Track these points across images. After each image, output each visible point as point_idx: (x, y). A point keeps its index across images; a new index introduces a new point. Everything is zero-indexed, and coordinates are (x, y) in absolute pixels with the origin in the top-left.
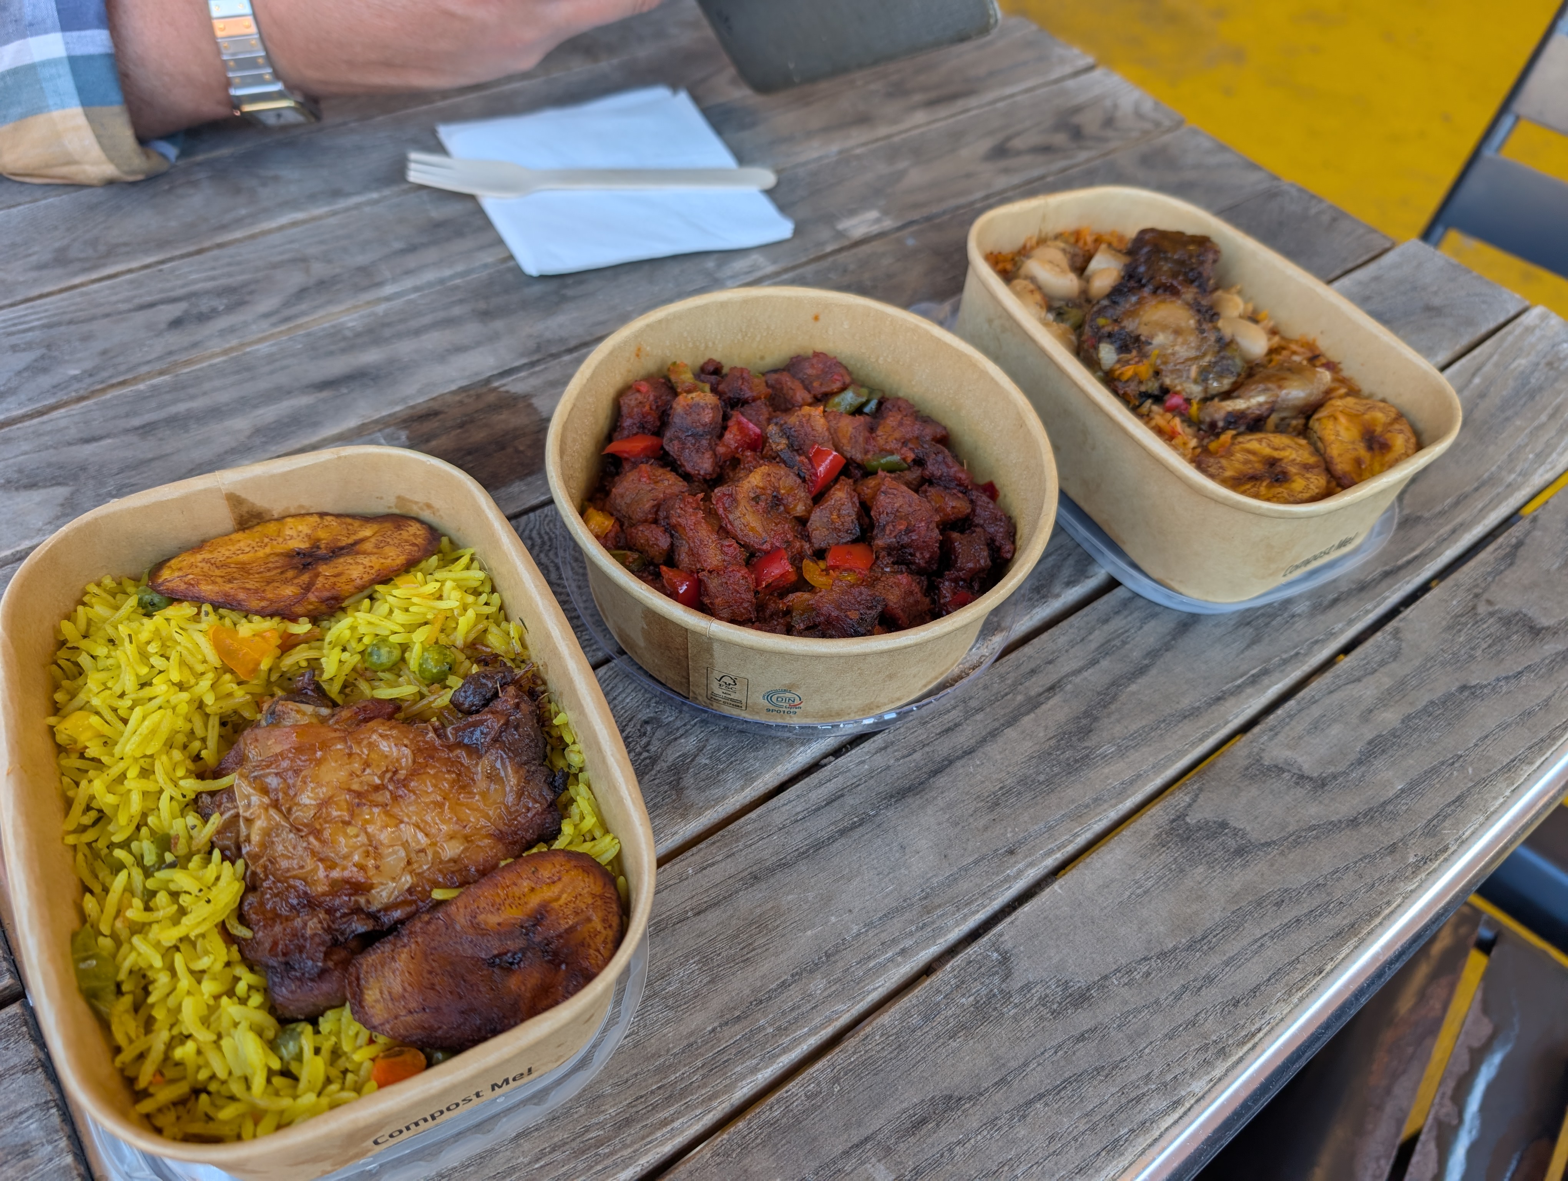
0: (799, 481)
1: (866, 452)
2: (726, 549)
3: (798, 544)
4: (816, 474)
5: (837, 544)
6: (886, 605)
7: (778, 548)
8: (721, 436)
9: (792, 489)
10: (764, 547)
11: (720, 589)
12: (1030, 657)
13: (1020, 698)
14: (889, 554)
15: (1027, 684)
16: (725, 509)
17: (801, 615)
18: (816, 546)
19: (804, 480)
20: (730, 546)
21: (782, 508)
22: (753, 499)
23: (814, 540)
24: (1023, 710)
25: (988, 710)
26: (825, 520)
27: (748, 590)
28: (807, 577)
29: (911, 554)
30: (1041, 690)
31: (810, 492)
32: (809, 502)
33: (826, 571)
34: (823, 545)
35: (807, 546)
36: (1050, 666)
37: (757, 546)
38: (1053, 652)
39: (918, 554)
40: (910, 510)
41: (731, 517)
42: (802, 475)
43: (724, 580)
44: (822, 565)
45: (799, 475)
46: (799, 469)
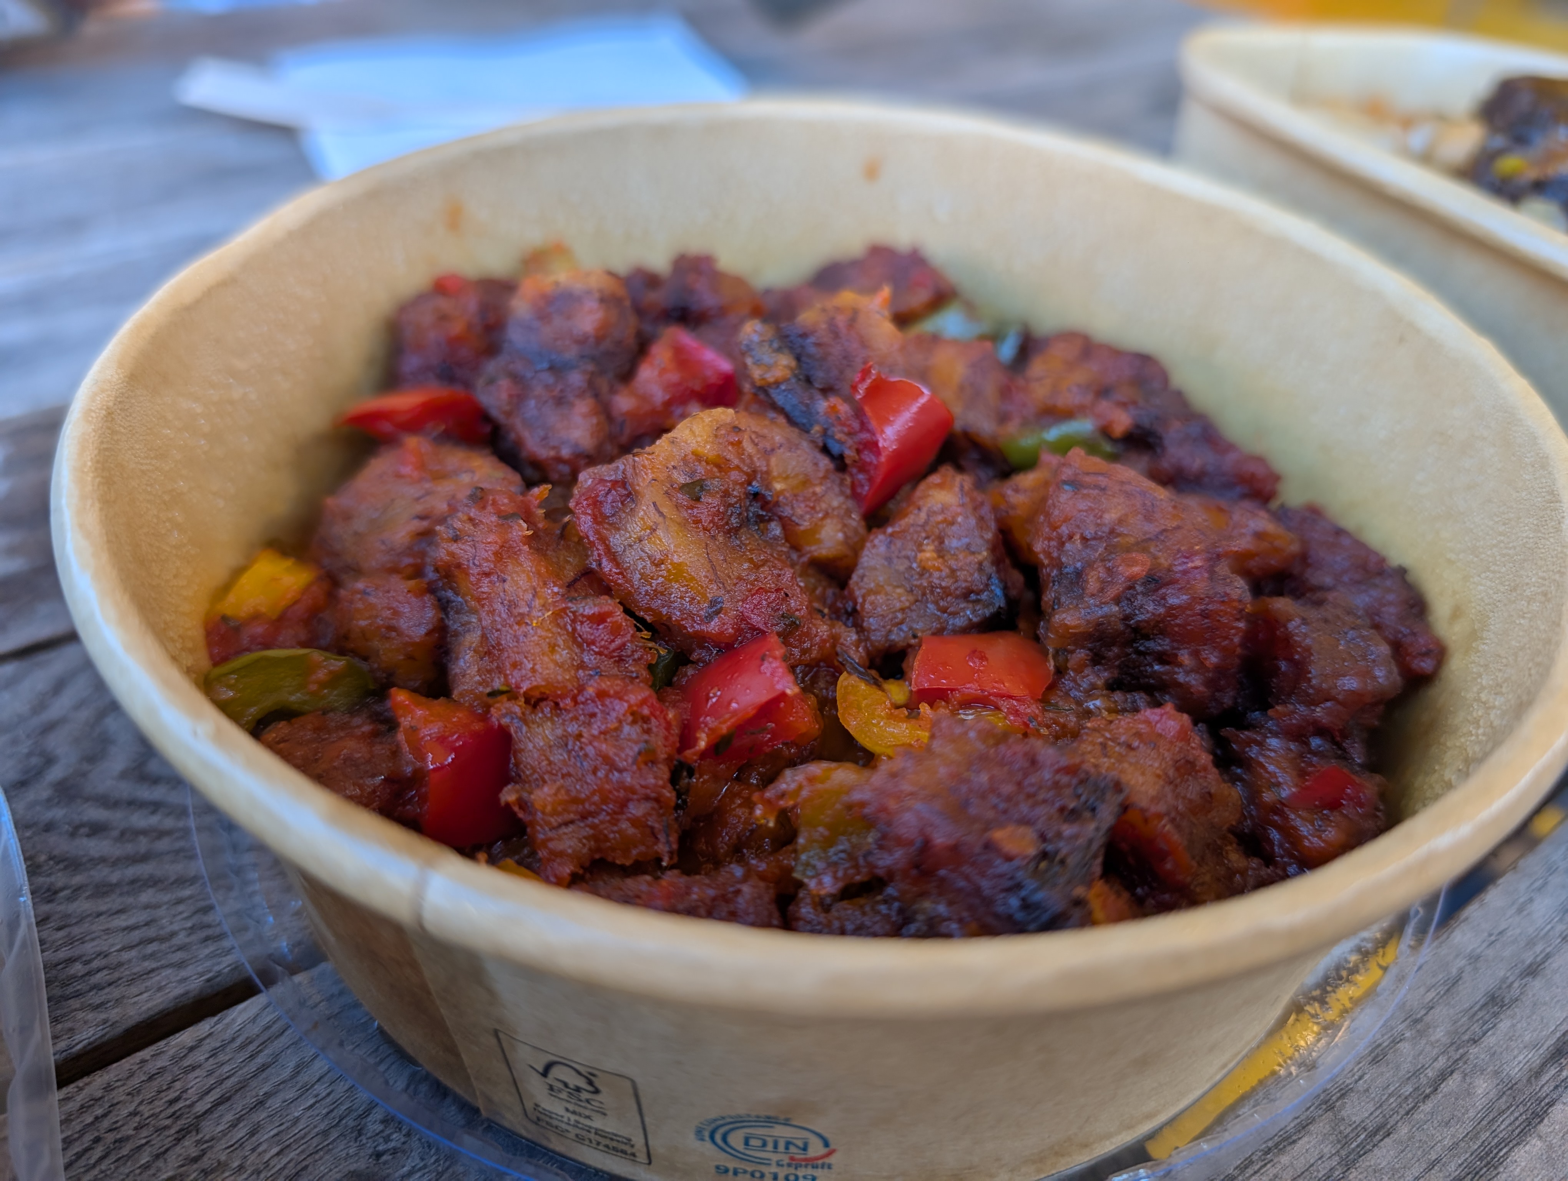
0: (825, 463)
1: (1003, 418)
2: (585, 629)
3: (822, 629)
4: (873, 446)
5: (939, 632)
6: (1125, 808)
7: (759, 633)
8: (627, 376)
9: (806, 482)
10: (713, 626)
11: (558, 756)
12: (1474, 959)
13: (1483, 1087)
14: (1097, 659)
15: (1490, 1040)
16: (599, 519)
17: (828, 842)
18: (877, 637)
19: (840, 464)
20: (599, 619)
21: (776, 529)
22: (683, 487)
23: (871, 622)
24: (1503, 1125)
25: (1403, 1130)
26: (901, 566)
27: (648, 758)
28: (852, 725)
29: (1163, 658)
30: (1535, 1058)
31: (855, 495)
32: (855, 520)
33: (911, 707)
34: (897, 637)
35: (851, 637)
36: (1537, 984)
37: (691, 628)
38: (1531, 943)
39: (1185, 657)
40: (1152, 529)
41: (617, 540)
42: (835, 449)
43: (573, 728)
44: (897, 691)
45: (825, 450)
46: (825, 432)
